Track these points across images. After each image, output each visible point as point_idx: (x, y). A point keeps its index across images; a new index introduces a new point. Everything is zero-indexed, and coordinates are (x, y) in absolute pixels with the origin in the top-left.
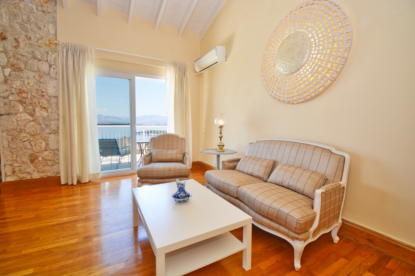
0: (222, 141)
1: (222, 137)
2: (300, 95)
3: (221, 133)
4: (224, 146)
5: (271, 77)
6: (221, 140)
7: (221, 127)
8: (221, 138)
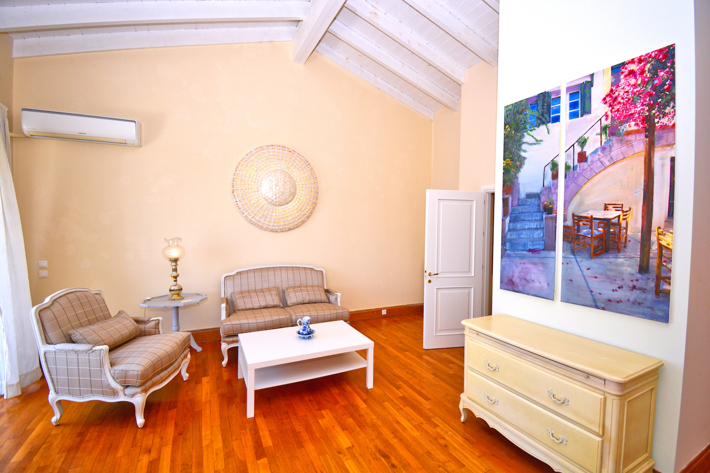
0: (178, 283)
1: (178, 276)
2: (285, 225)
3: (175, 270)
4: (182, 289)
5: (253, 202)
6: (176, 281)
7: (175, 260)
8: (175, 277)
